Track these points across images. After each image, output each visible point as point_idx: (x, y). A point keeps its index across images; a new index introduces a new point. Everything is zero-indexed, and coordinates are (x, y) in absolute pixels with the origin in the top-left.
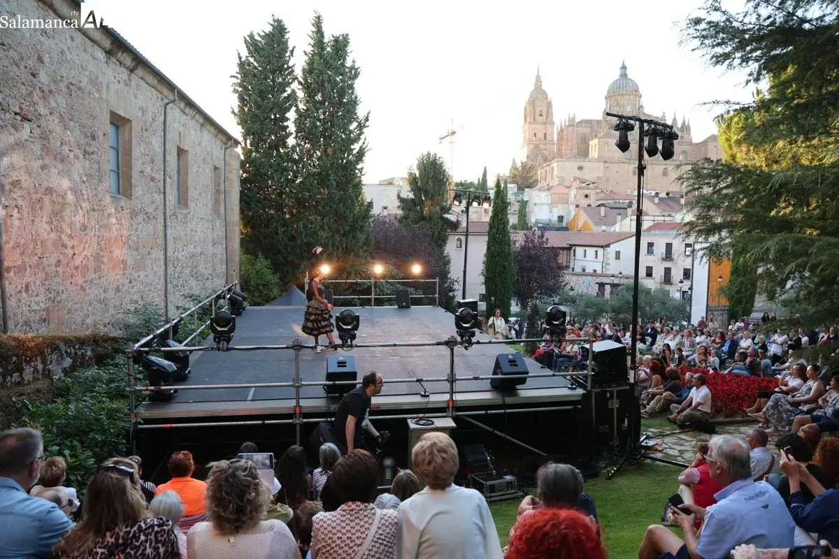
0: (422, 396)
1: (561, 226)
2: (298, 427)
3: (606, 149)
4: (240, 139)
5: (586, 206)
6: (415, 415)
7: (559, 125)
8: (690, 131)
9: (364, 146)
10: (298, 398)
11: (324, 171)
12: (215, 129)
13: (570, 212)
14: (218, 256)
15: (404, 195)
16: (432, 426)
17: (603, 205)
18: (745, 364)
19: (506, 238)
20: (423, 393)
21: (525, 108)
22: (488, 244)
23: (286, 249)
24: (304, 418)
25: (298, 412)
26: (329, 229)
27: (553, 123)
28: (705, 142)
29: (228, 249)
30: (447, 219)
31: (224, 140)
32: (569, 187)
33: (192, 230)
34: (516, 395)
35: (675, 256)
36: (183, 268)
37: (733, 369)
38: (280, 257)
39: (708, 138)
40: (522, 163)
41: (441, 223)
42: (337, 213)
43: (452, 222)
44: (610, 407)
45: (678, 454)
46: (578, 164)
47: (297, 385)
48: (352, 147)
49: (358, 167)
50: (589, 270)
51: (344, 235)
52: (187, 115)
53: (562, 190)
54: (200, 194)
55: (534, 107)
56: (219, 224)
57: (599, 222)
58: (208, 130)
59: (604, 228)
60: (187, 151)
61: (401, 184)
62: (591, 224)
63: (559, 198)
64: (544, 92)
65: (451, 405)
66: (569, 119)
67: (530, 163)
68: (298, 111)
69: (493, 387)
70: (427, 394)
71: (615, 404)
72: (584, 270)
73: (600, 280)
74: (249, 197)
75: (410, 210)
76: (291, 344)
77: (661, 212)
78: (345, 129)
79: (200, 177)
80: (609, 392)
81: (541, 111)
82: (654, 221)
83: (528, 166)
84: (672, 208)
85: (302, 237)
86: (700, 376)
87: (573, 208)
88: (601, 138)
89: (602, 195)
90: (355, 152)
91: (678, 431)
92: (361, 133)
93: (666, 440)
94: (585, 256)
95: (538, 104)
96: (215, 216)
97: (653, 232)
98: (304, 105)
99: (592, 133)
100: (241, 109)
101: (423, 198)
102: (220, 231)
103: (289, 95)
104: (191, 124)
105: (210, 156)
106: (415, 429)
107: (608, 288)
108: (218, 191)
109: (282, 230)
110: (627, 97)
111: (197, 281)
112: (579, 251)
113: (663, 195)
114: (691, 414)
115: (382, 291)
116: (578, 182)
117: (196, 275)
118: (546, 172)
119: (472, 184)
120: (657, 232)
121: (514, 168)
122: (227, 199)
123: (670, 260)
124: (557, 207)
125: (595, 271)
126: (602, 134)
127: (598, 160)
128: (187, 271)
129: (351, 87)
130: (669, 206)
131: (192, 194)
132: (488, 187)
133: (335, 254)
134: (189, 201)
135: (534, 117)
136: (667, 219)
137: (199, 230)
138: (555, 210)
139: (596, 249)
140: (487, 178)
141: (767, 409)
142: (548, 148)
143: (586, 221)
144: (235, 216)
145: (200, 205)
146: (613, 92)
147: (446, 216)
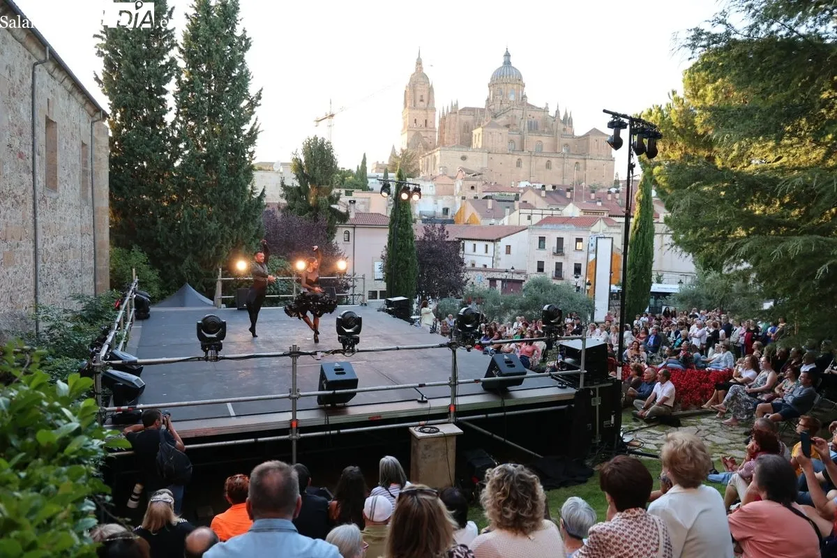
0: (419, 401)
1: (446, 219)
2: (294, 443)
3: (490, 139)
4: (109, 111)
5: (473, 198)
6: (417, 423)
7: (441, 112)
8: (572, 123)
9: (256, 127)
10: (294, 411)
11: (211, 153)
12: (84, 98)
13: (456, 205)
14: (86, 249)
15: (288, 183)
16: (439, 433)
17: (491, 197)
18: (678, 358)
19: (409, 232)
20: (420, 399)
21: (406, 91)
22: (390, 238)
23: (167, 242)
24: (300, 433)
25: (294, 426)
26: (217, 219)
27: (434, 110)
28: (587, 135)
29: (97, 241)
30: (335, 210)
31: (92, 112)
32: (453, 178)
33: (61, 218)
34: (510, 397)
35: (566, 251)
36: (52, 263)
37: (667, 363)
38: (159, 250)
39: (590, 132)
40: (402, 150)
41: (330, 214)
42: (226, 201)
43: (341, 213)
44: (593, 405)
45: (657, 448)
46: (461, 154)
47: (294, 396)
48: (243, 128)
49: (250, 150)
50: (479, 265)
51: (233, 227)
52: (55, 79)
53: (447, 180)
54: (69, 175)
55: (414, 91)
56: (87, 210)
57: (487, 215)
58: (76, 99)
59: (493, 221)
60: (55, 123)
61: (281, 170)
62: (478, 217)
63: (444, 189)
64: (425, 76)
65: (452, 410)
66: (452, 106)
67: (411, 151)
68: (179, 82)
69: (485, 389)
70: (425, 399)
71: (597, 402)
72: (473, 265)
73: (491, 275)
74: (120, 180)
75: (295, 200)
76: (287, 350)
77: (548, 206)
78: (233, 106)
79: (69, 156)
80: (593, 389)
81: (422, 96)
82: (542, 214)
83: (409, 154)
84: (558, 201)
85: (186, 228)
86: (664, 372)
87: (458, 199)
88: (485, 127)
89: (487, 187)
90: (245, 133)
91: (645, 426)
92: (253, 113)
93: (638, 435)
94: (475, 251)
95: (419, 88)
96: (83, 202)
97: (544, 226)
98: (187, 77)
99: (475, 121)
100: (108, 76)
101: (310, 187)
102: (88, 220)
103: (167, 64)
104: (60, 90)
105: (77, 130)
106: (423, 438)
107: (499, 283)
108: (84, 172)
109: (160, 220)
110: (510, 86)
111: (67, 278)
112: (469, 245)
113: (549, 188)
114: (658, 410)
115: (276, 289)
116: (464, 173)
117: (65, 272)
118: (428, 163)
119: (350, 171)
120: (548, 226)
121: (393, 155)
122: (95, 181)
123: (561, 255)
124: (442, 199)
125: (485, 266)
126: (486, 123)
127: (483, 149)
128: (56, 266)
129: (241, 59)
130: (554, 199)
131: (61, 174)
132: (368, 176)
133: (224, 247)
134: (58, 184)
135: (415, 101)
136: (555, 212)
137: (68, 218)
138: (440, 202)
139: (487, 243)
140: (367, 165)
141: (727, 400)
142: (429, 136)
143: (473, 214)
144: (104, 203)
145: (69, 189)
146: (497, 79)
147: (334, 206)
